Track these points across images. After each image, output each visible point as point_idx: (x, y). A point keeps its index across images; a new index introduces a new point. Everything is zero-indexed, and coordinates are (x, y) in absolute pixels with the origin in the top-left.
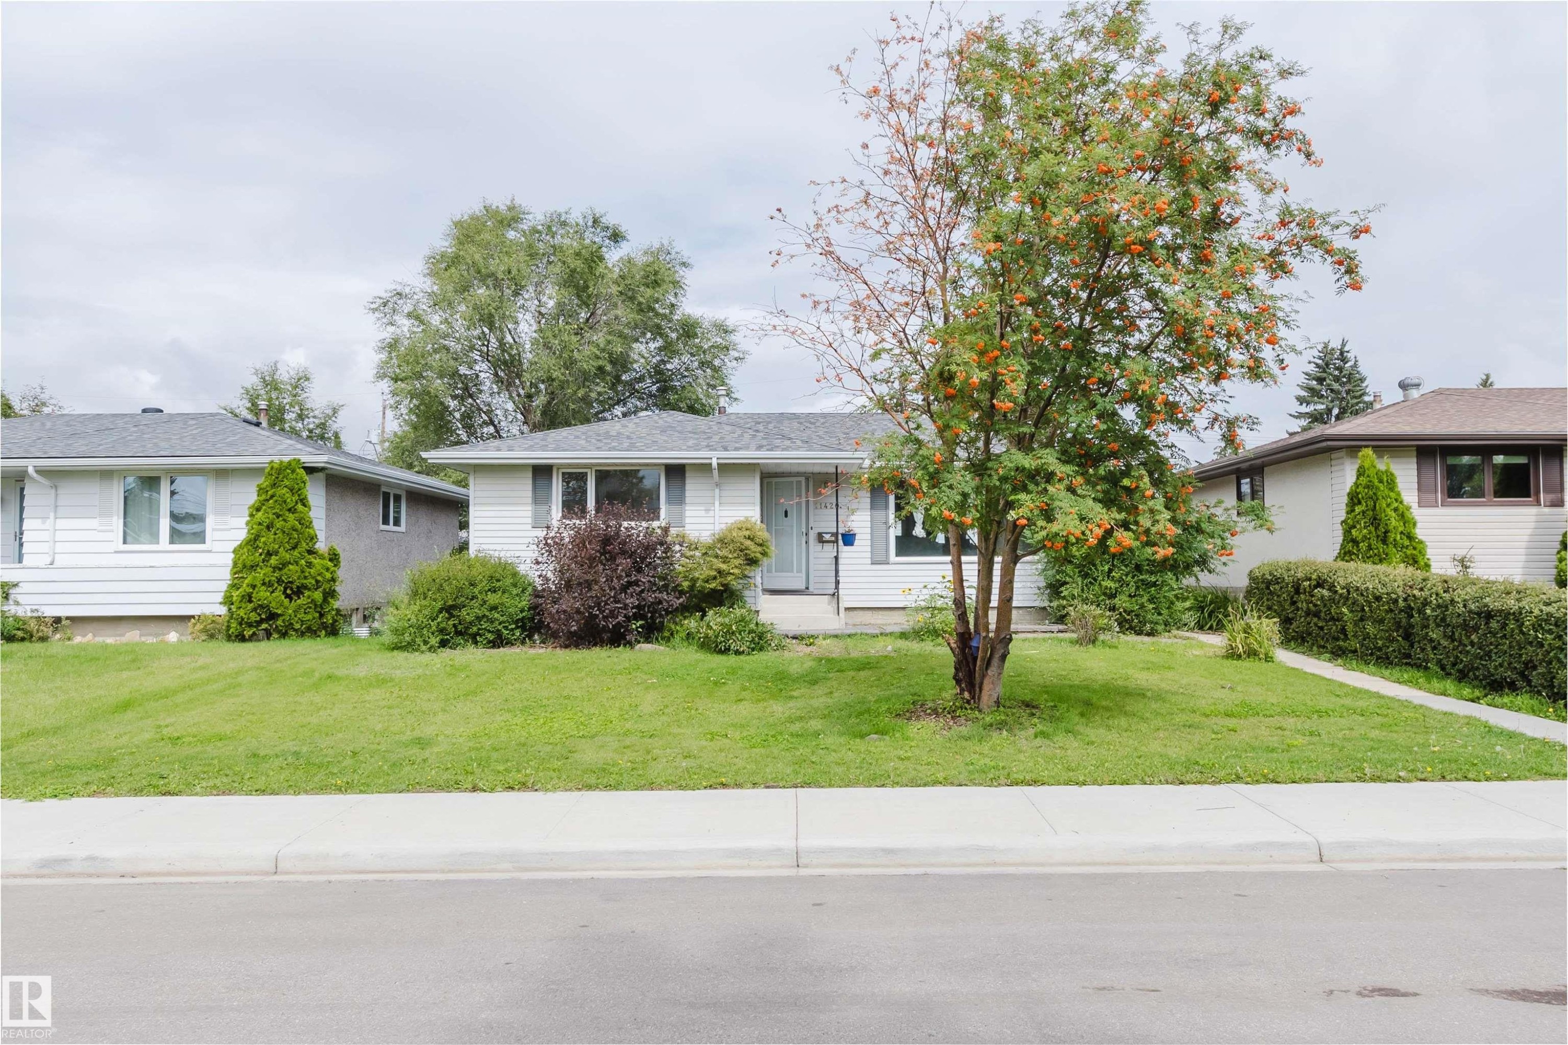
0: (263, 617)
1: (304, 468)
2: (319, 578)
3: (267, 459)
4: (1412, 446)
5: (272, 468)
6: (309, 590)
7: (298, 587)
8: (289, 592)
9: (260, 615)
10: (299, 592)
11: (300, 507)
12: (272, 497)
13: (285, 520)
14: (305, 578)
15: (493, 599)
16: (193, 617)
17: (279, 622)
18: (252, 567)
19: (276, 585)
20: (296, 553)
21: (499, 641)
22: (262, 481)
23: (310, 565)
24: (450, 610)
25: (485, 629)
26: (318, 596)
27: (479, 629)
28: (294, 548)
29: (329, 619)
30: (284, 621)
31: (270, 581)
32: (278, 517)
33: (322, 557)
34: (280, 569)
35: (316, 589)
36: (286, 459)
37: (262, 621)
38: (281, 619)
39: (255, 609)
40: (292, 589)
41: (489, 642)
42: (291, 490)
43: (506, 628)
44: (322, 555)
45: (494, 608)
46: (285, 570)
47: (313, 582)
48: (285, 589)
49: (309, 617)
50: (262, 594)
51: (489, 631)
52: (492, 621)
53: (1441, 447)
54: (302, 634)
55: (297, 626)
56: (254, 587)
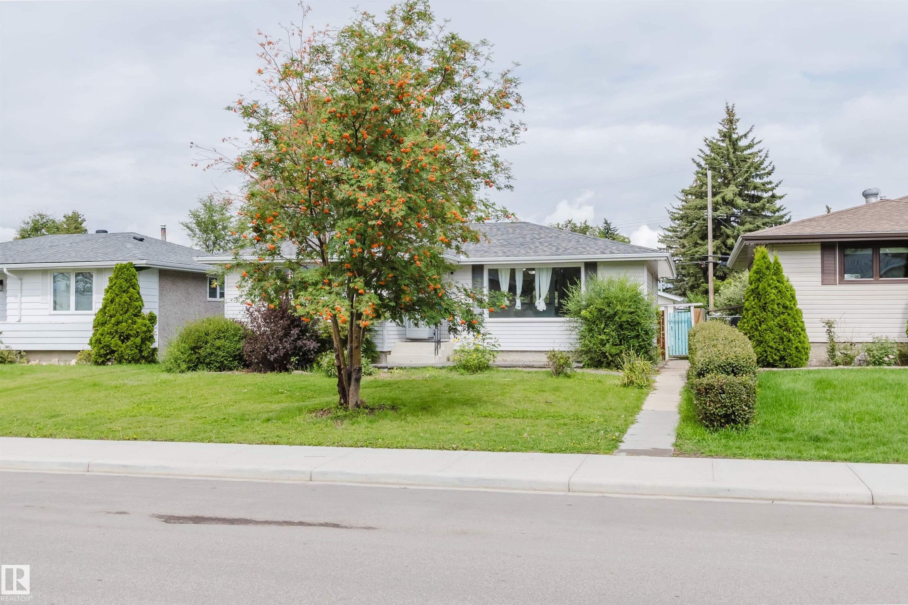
0: (108, 352)
1: (135, 267)
2: (138, 330)
3: (115, 263)
4: (818, 242)
5: (116, 268)
6: (133, 337)
7: (126, 335)
8: (122, 338)
9: (106, 351)
10: (128, 338)
11: (131, 290)
12: (115, 284)
13: (121, 297)
14: (131, 330)
15: (218, 343)
16: (79, 351)
17: (116, 355)
18: (102, 324)
19: (114, 334)
20: (126, 316)
21: (222, 368)
22: (112, 275)
23: (134, 323)
24: (194, 349)
25: (214, 360)
26: (138, 340)
27: (211, 360)
28: (126, 313)
29: (145, 354)
30: (118, 354)
31: (110, 332)
32: (117, 296)
33: (144, 318)
34: (117, 325)
35: (137, 337)
36: (125, 263)
37: (108, 354)
38: (116, 353)
39: (103, 348)
40: (123, 336)
41: (218, 368)
42: (126, 281)
43: (227, 360)
44: (144, 317)
45: (219, 348)
46: (120, 326)
47: (135, 332)
48: (120, 336)
49: (133, 352)
50: (107, 339)
51: (217, 362)
52: (217, 356)
53: (839, 242)
54: (130, 362)
55: (126, 357)
56: (102, 335)
